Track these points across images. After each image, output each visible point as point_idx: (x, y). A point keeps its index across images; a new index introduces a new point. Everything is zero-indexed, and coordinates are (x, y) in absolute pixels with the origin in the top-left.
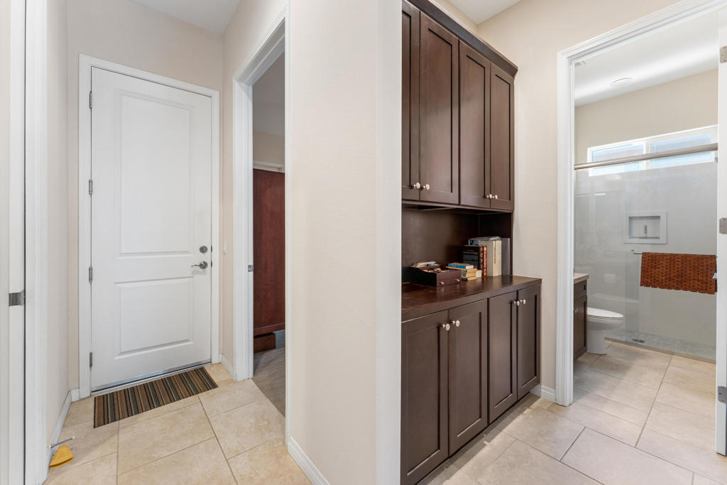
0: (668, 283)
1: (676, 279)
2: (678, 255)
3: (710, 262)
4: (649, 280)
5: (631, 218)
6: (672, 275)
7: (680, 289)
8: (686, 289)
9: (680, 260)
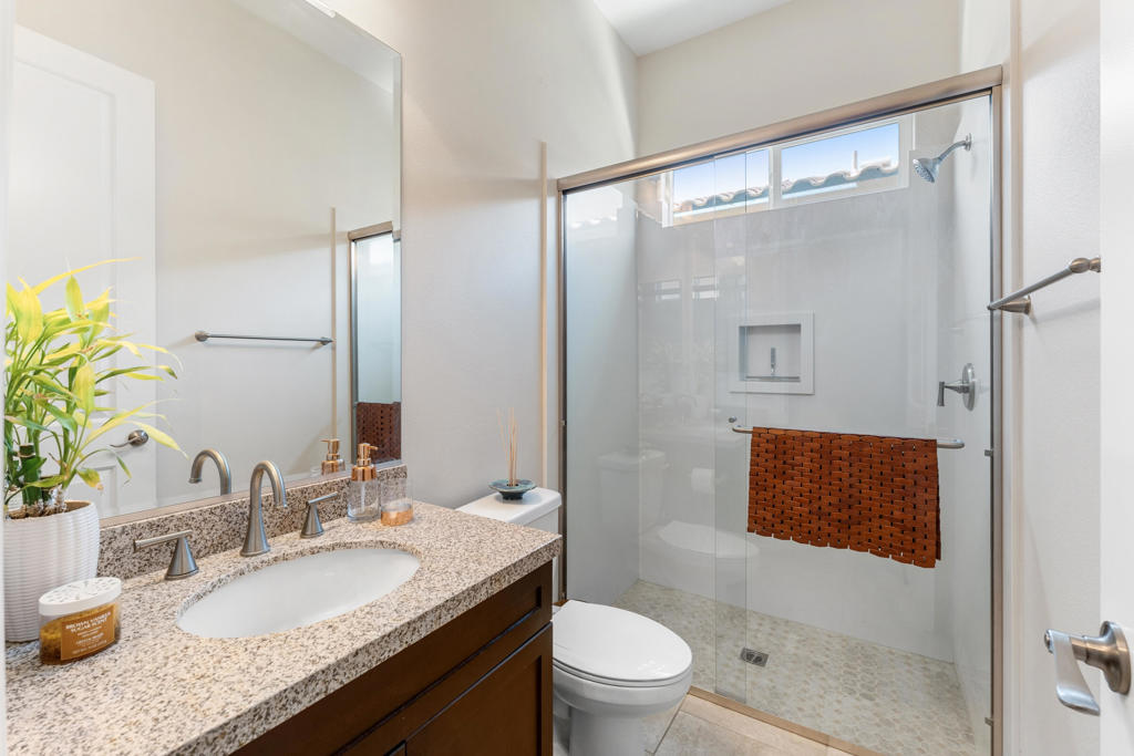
0: (814, 526)
1: (835, 514)
2: (839, 436)
3: (922, 461)
4: (769, 517)
5: (746, 331)
6: (826, 500)
7: (843, 546)
8: (859, 547)
9: (845, 453)
